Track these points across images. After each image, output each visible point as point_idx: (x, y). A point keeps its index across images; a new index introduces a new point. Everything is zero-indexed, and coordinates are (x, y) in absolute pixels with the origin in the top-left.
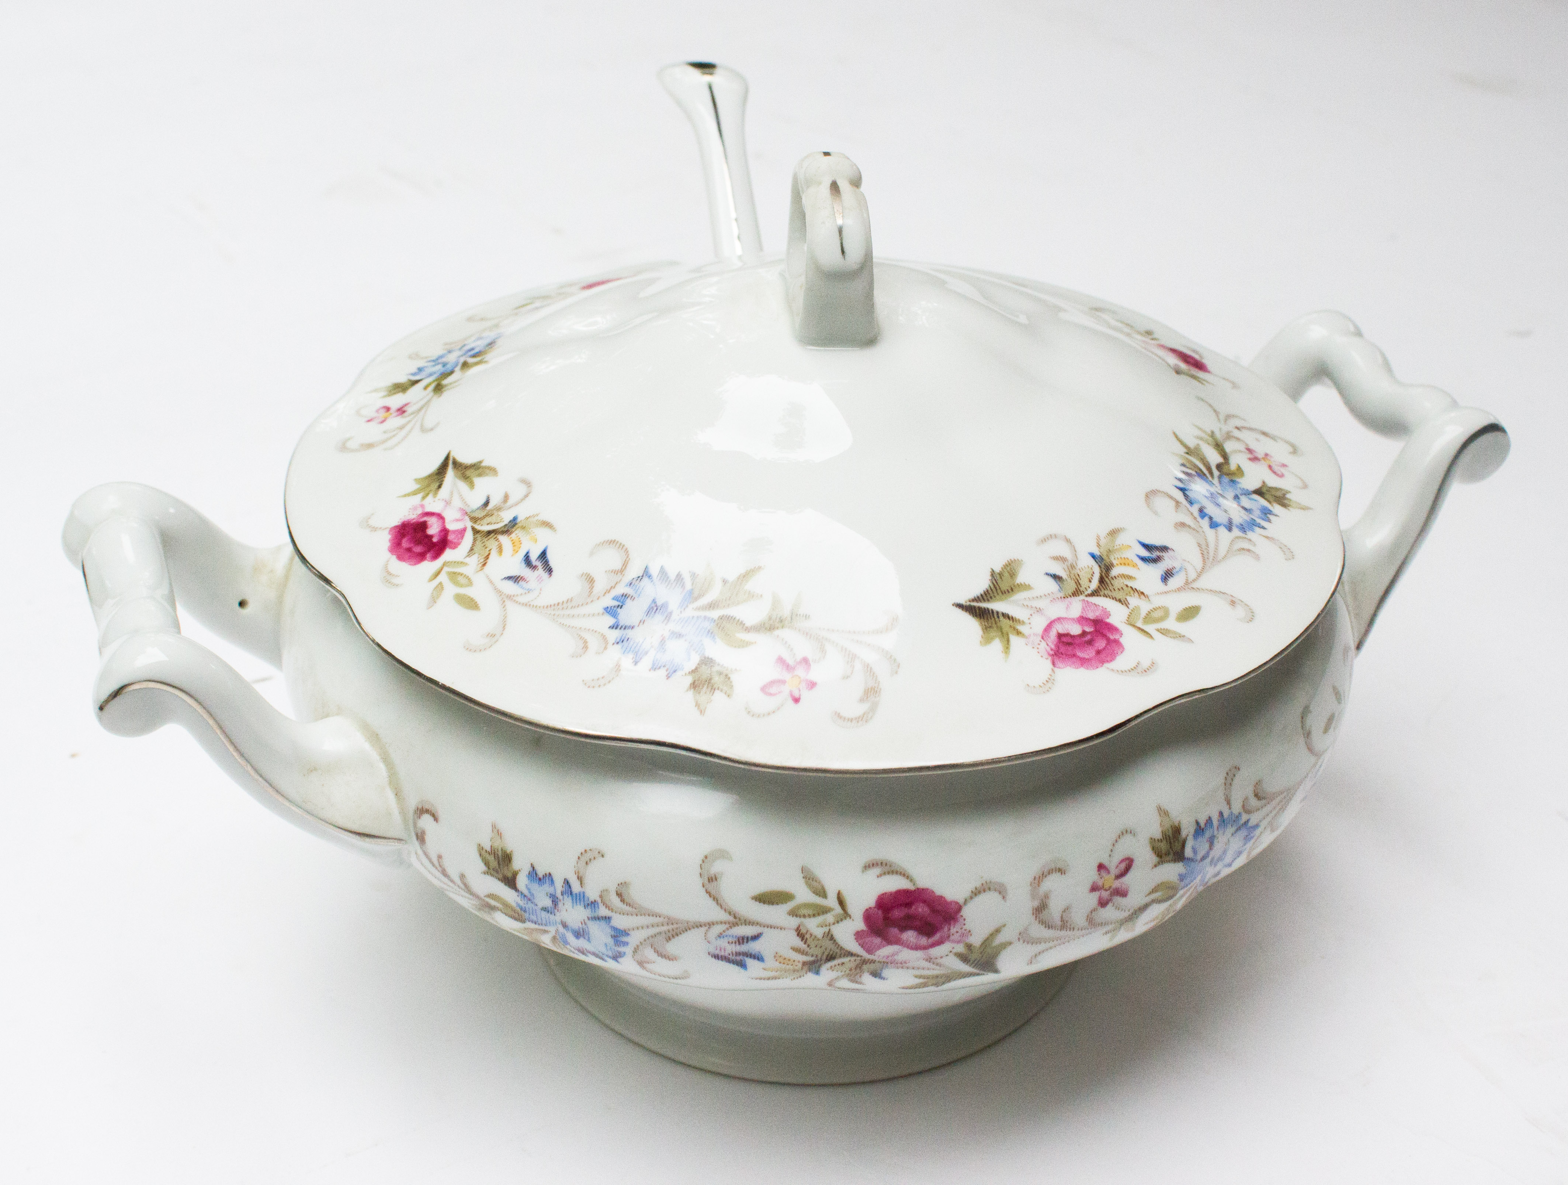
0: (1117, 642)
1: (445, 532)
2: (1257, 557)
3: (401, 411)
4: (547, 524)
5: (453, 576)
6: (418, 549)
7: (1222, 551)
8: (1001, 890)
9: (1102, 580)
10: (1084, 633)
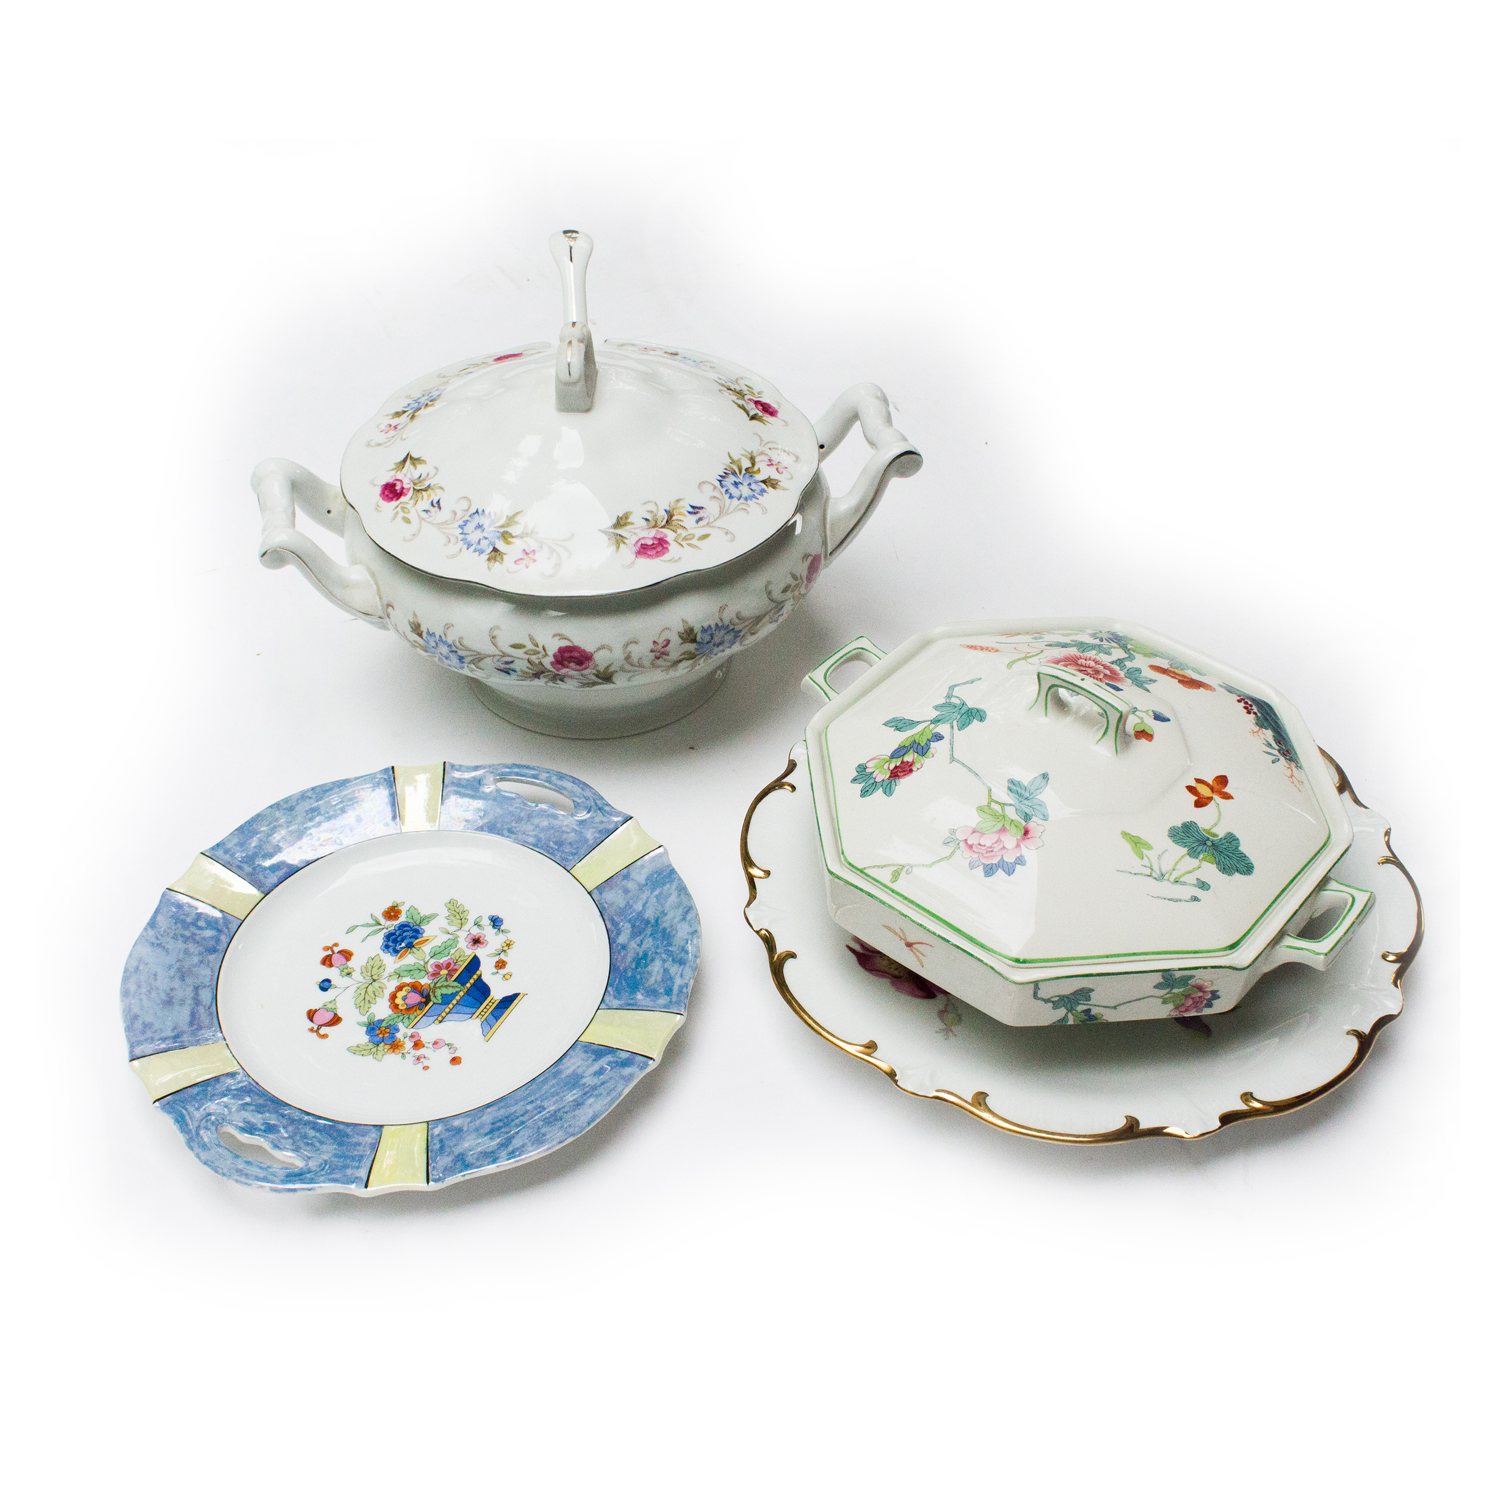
0: (667, 548)
1: (403, 488)
2: (748, 513)
3: (395, 427)
4: (442, 488)
5: (403, 508)
6: (391, 496)
7: (731, 509)
8: (610, 650)
9: (667, 522)
10: (653, 544)
